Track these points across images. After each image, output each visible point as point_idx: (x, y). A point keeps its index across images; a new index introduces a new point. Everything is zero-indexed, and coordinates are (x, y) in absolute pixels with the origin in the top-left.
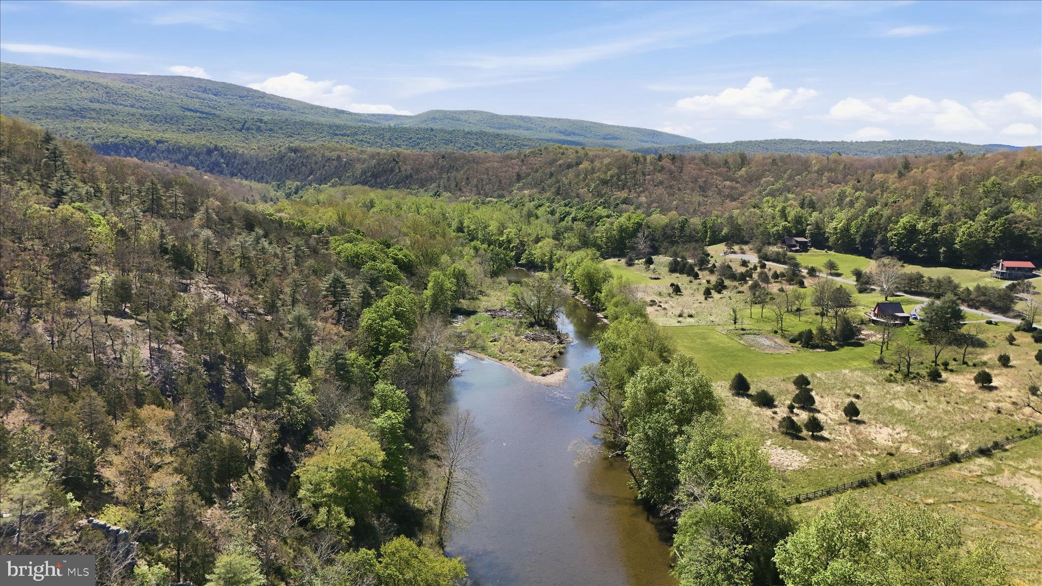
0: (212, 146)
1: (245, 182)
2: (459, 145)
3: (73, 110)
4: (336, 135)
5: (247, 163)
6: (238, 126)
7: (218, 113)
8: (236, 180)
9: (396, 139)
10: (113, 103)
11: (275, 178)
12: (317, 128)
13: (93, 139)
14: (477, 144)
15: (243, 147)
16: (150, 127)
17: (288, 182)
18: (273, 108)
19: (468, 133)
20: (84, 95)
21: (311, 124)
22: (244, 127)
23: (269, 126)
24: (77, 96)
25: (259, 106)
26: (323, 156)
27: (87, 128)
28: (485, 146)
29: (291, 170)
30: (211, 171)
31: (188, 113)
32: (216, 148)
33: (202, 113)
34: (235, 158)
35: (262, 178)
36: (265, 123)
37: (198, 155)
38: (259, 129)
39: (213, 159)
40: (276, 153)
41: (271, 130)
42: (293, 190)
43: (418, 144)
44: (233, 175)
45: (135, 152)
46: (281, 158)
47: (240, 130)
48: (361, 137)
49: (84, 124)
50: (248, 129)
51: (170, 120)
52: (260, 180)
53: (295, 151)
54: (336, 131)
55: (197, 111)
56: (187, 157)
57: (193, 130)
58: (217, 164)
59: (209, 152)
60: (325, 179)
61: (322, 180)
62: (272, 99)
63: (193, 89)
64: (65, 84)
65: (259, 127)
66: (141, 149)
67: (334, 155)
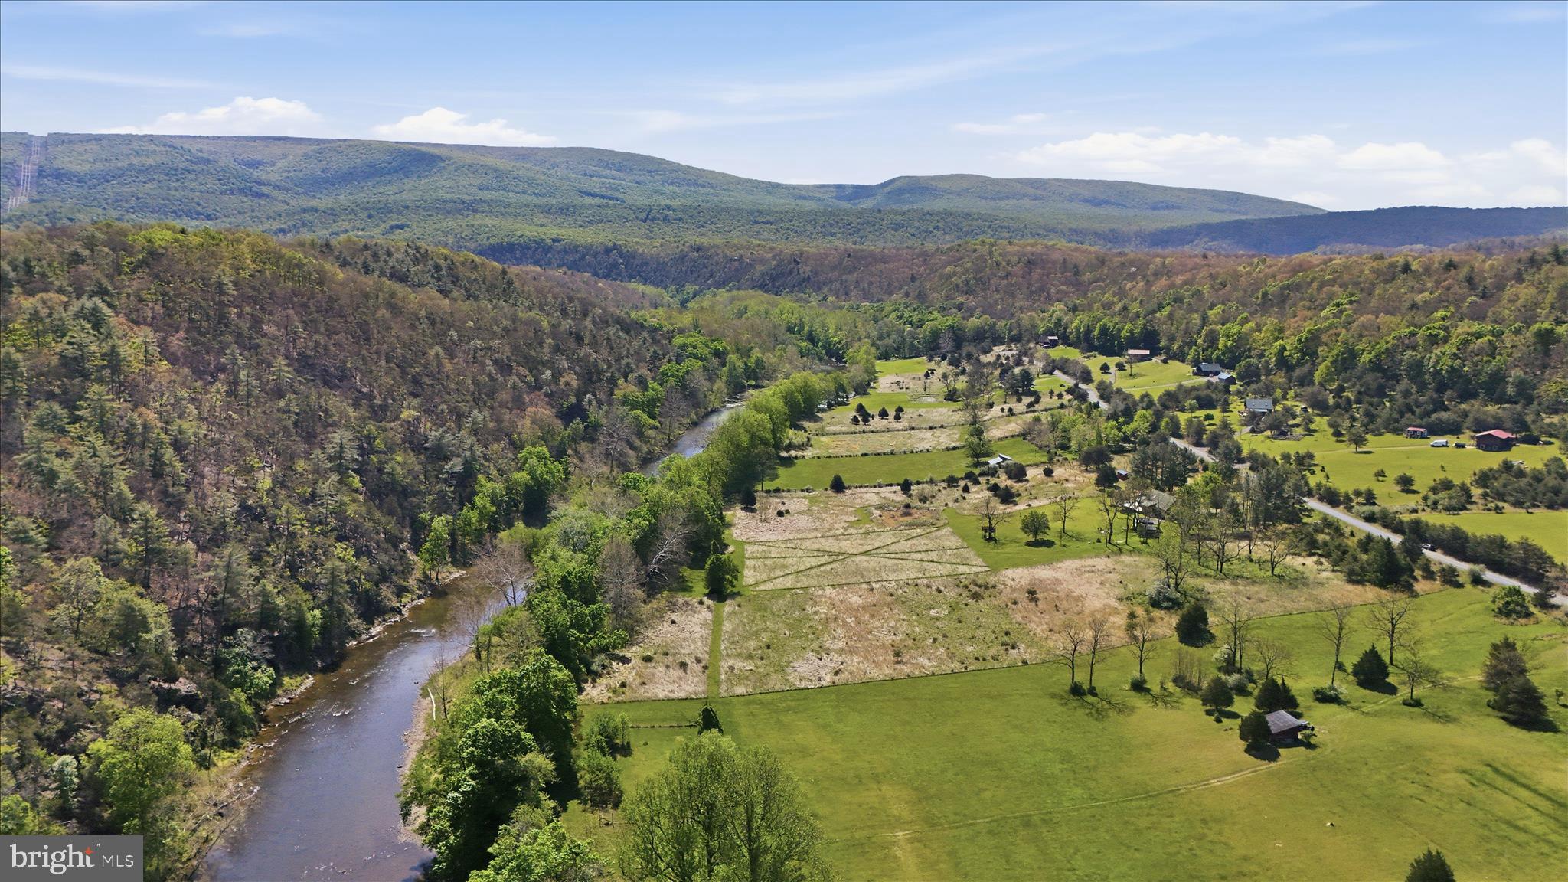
0: (610, 244)
1: (641, 287)
2: (912, 231)
3: (464, 203)
4: (757, 222)
5: (646, 264)
6: (643, 215)
7: (621, 196)
8: (633, 285)
9: (831, 225)
10: (503, 190)
11: (675, 281)
12: (734, 214)
13: (488, 238)
14: (937, 228)
15: (644, 244)
16: (545, 221)
17: (687, 286)
18: (688, 185)
19: (928, 213)
20: (472, 181)
21: (727, 210)
22: (647, 216)
23: (679, 214)
24: (464, 183)
25: (672, 183)
26: (725, 256)
27: (480, 225)
28: (948, 230)
29: (692, 272)
30: (606, 276)
31: (588, 200)
32: (615, 247)
33: (603, 197)
34: (634, 258)
35: (662, 281)
36: (674, 210)
37: (595, 255)
38: (666, 219)
39: (611, 260)
40: (677, 251)
41: (680, 219)
42: (691, 295)
43: (859, 230)
44: (632, 277)
45: (530, 252)
46: (683, 257)
47: (644, 221)
48: (786, 225)
49: (478, 220)
50: (653, 219)
51: (565, 211)
52: (657, 285)
53: (698, 249)
54: (757, 217)
55: (594, 195)
56: (582, 259)
57: (592, 222)
58: (615, 265)
59: (608, 251)
60: (724, 283)
61: (721, 285)
62: (688, 173)
63: (594, 163)
64: (452, 168)
65: (667, 216)
66: (537, 249)
67: (736, 255)
